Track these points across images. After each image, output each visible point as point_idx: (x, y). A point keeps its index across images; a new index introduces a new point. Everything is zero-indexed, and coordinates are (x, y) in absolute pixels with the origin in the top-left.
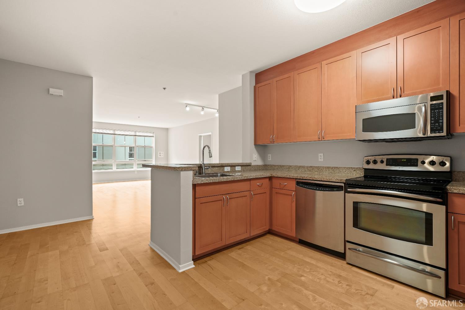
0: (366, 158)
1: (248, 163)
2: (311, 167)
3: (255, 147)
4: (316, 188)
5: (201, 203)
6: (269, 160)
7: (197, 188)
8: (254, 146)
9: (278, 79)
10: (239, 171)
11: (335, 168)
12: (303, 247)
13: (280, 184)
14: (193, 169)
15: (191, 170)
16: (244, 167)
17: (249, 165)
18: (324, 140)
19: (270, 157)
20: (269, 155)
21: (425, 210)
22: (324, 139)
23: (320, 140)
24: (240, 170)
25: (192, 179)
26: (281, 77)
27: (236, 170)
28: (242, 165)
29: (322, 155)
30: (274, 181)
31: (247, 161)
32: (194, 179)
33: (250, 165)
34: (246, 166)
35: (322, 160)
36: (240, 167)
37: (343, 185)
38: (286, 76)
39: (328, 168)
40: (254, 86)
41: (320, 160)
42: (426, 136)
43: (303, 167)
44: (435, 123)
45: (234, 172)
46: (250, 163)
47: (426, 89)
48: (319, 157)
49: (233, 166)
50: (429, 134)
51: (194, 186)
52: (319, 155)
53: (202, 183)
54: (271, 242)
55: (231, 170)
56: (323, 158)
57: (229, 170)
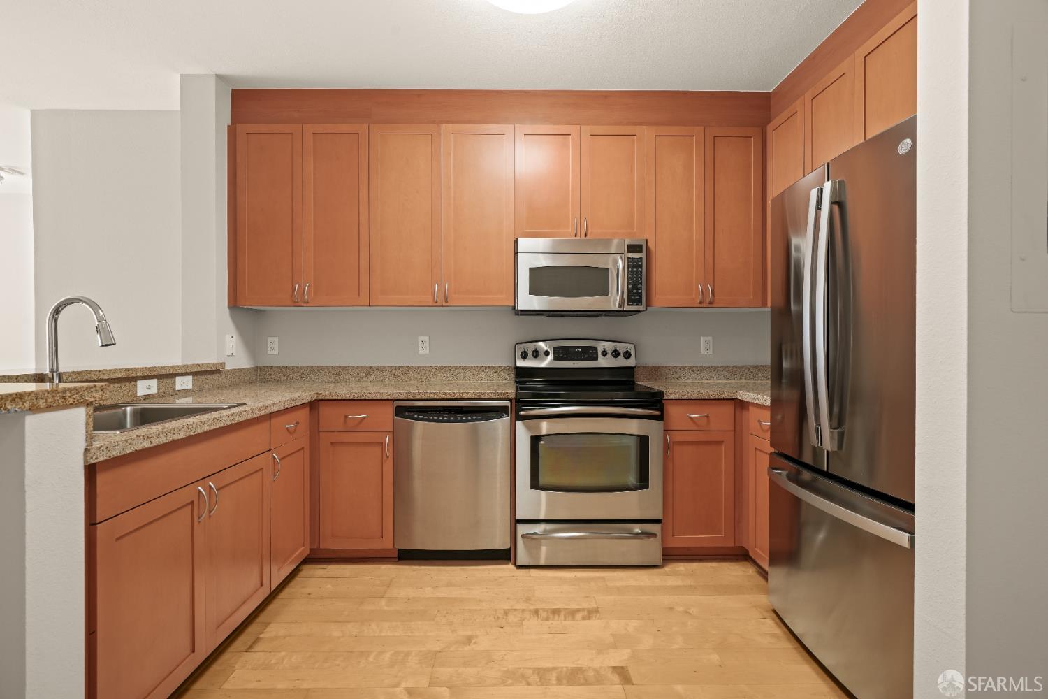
0: (521, 346)
1: (213, 364)
2: (399, 368)
3: (232, 316)
4: (449, 418)
5: (118, 539)
6: (270, 352)
7: (101, 479)
8: (227, 310)
9: (320, 128)
10: (186, 391)
11: (456, 368)
12: (414, 567)
13: (346, 417)
14: (88, 398)
15: (77, 404)
16: (201, 378)
17: (215, 371)
18: (447, 304)
19: (276, 346)
20: (270, 339)
21: (635, 432)
22: (446, 302)
23: (439, 303)
24: (190, 386)
25: (81, 444)
26: (330, 128)
27: (178, 387)
28: (198, 373)
29: (426, 338)
30: (325, 411)
31: (207, 358)
32: (90, 439)
33: (218, 372)
34: (205, 374)
35: (427, 352)
36: (190, 378)
37: (507, 403)
38: (345, 128)
39: (441, 368)
40: (229, 126)
41: (421, 351)
42: (622, 309)
43: (382, 369)
44: (633, 289)
45: (170, 395)
46: (221, 364)
47: (618, 231)
48: (420, 345)
49: (165, 376)
50: (626, 308)
51: (91, 471)
52: (421, 338)
53: (128, 451)
54: (329, 586)
55: (158, 390)
56: (428, 348)
57: (154, 390)
